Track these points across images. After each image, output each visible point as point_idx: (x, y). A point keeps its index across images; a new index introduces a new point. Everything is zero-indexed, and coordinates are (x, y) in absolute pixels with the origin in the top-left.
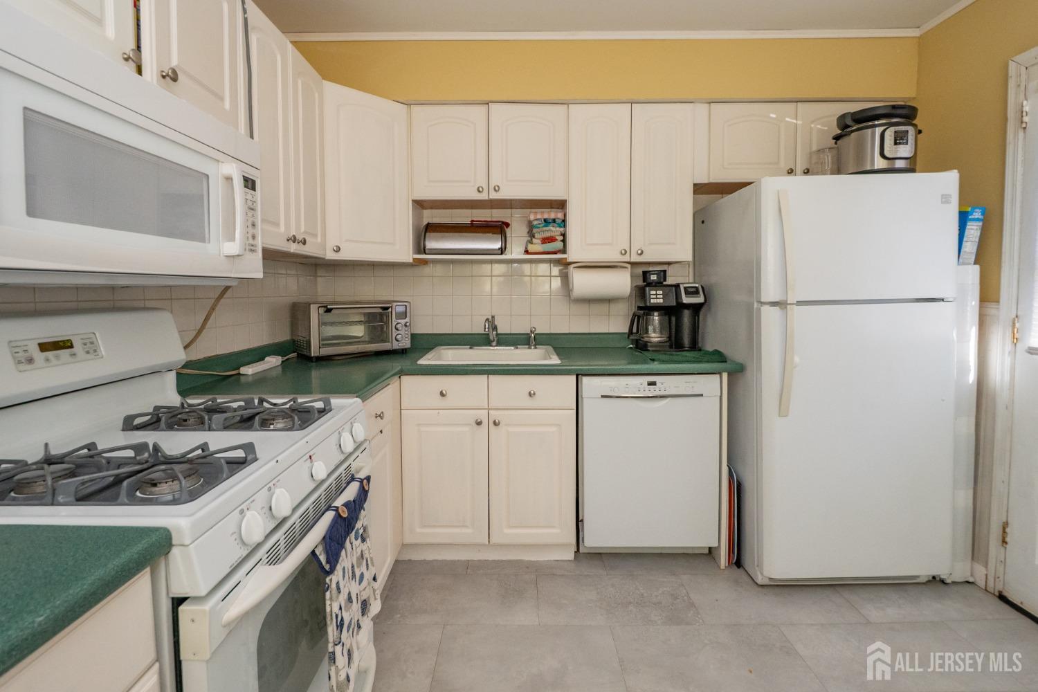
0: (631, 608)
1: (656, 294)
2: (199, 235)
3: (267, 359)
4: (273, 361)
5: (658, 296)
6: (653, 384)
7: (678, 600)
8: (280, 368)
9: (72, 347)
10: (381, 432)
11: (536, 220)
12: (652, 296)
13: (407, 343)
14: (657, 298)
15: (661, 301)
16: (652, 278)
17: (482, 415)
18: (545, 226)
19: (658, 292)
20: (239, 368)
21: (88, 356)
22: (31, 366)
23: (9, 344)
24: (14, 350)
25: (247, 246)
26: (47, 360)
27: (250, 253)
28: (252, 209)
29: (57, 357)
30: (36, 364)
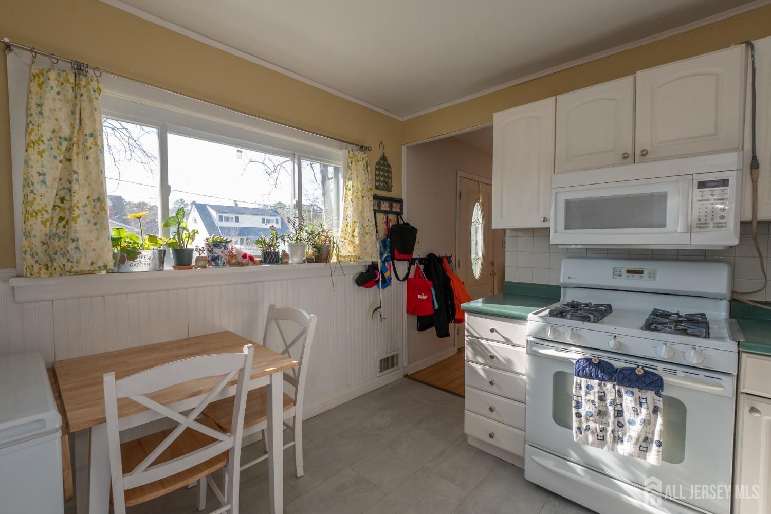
2: (663, 225)
9: (643, 274)
21: (650, 279)
22: (620, 278)
23: (614, 268)
24: (615, 271)
25: (711, 225)
26: (628, 277)
27: (717, 229)
28: (721, 199)
29: (633, 276)
30: (622, 277)
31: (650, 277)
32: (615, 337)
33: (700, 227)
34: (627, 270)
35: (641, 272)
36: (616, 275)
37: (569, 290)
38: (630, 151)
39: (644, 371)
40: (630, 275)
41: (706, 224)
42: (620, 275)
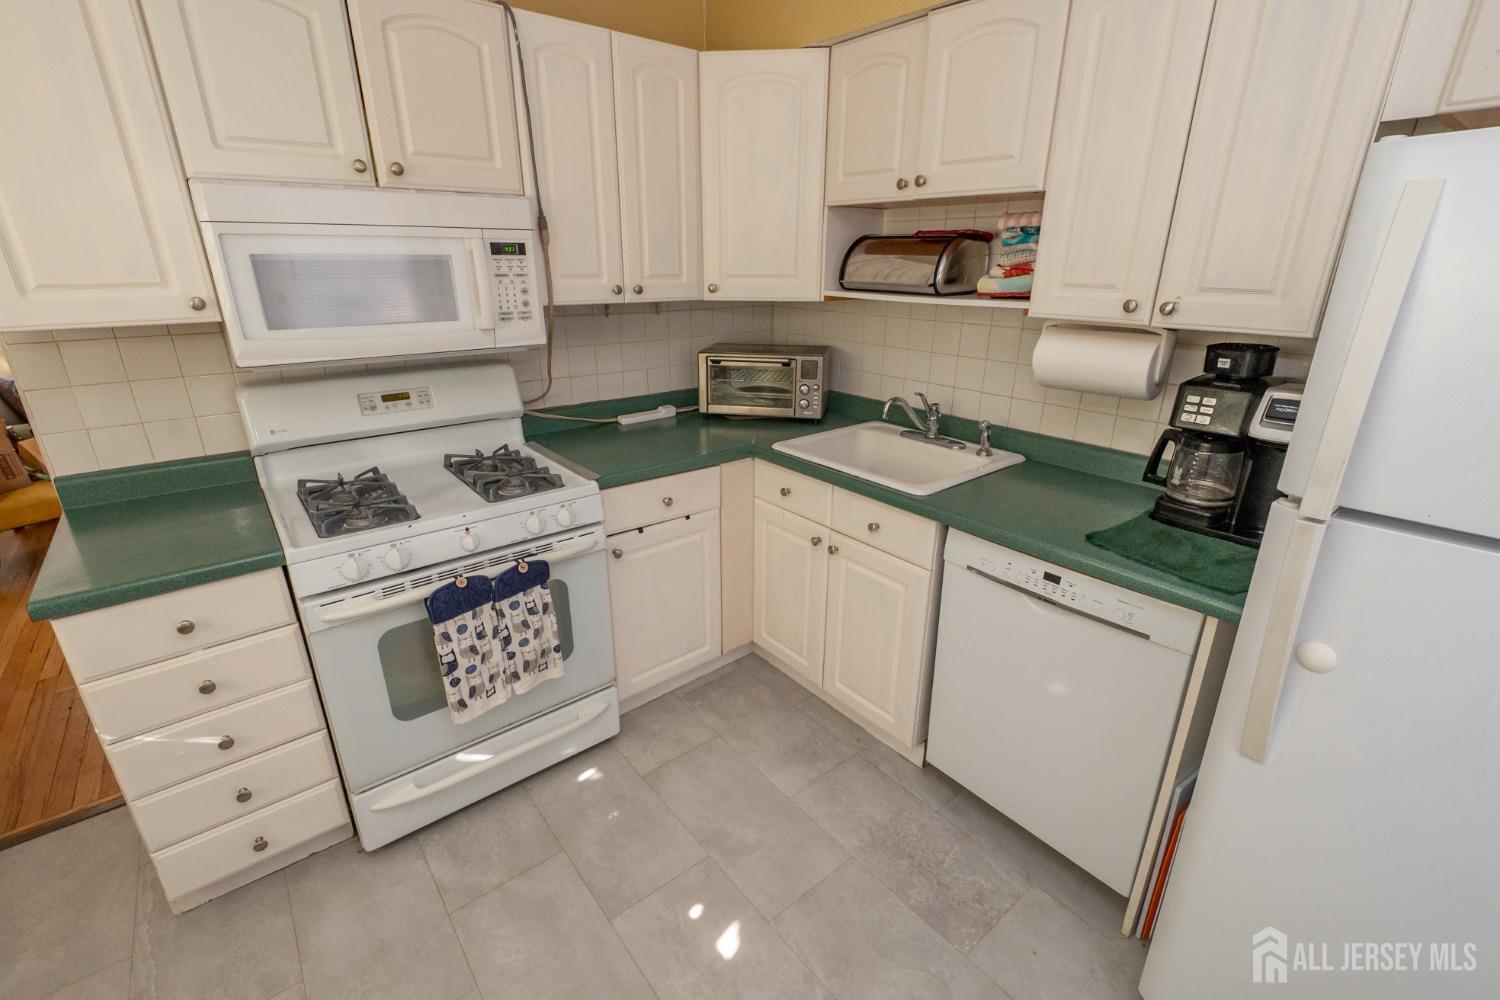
0: (905, 862)
1: (1200, 405)
2: (453, 316)
3: (660, 408)
4: (666, 412)
5: (1203, 409)
6: (1056, 579)
7: (978, 906)
8: (674, 422)
9: (409, 398)
10: (688, 517)
11: (1008, 229)
12: (1188, 408)
13: (816, 412)
14: (1198, 413)
15: (1207, 420)
16: (1219, 365)
17: (823, 533)
18: (1022, 241)
19: (1206, 401)
20: (616, 417)
21: (423, 406)
22: (374, 412)
23: (358, 396)
24: (362, 400)
25: (515, 315)
26: (387, 408)
27: (522, 321)
28: (521, 275)
29: (395, 406)
30: (378, 411)
31: (422, 403)
32: (467, 529)
33: (503, 319)
34: (382, 397)
35: (404, 396)
36: (366, 409)
37: (273, 460)
38: (365, 157)
39: (529, 563)
40: (389, 403)
41: (508, 314)
42: (374, 408)
